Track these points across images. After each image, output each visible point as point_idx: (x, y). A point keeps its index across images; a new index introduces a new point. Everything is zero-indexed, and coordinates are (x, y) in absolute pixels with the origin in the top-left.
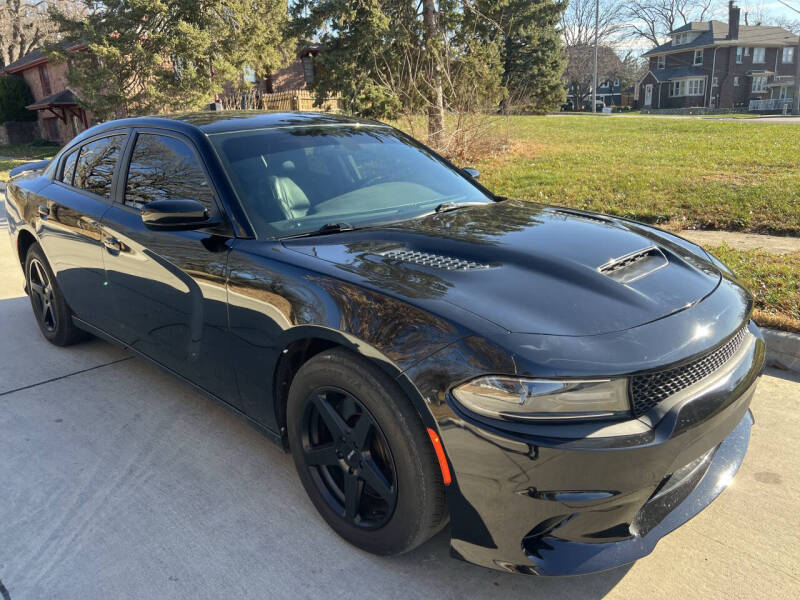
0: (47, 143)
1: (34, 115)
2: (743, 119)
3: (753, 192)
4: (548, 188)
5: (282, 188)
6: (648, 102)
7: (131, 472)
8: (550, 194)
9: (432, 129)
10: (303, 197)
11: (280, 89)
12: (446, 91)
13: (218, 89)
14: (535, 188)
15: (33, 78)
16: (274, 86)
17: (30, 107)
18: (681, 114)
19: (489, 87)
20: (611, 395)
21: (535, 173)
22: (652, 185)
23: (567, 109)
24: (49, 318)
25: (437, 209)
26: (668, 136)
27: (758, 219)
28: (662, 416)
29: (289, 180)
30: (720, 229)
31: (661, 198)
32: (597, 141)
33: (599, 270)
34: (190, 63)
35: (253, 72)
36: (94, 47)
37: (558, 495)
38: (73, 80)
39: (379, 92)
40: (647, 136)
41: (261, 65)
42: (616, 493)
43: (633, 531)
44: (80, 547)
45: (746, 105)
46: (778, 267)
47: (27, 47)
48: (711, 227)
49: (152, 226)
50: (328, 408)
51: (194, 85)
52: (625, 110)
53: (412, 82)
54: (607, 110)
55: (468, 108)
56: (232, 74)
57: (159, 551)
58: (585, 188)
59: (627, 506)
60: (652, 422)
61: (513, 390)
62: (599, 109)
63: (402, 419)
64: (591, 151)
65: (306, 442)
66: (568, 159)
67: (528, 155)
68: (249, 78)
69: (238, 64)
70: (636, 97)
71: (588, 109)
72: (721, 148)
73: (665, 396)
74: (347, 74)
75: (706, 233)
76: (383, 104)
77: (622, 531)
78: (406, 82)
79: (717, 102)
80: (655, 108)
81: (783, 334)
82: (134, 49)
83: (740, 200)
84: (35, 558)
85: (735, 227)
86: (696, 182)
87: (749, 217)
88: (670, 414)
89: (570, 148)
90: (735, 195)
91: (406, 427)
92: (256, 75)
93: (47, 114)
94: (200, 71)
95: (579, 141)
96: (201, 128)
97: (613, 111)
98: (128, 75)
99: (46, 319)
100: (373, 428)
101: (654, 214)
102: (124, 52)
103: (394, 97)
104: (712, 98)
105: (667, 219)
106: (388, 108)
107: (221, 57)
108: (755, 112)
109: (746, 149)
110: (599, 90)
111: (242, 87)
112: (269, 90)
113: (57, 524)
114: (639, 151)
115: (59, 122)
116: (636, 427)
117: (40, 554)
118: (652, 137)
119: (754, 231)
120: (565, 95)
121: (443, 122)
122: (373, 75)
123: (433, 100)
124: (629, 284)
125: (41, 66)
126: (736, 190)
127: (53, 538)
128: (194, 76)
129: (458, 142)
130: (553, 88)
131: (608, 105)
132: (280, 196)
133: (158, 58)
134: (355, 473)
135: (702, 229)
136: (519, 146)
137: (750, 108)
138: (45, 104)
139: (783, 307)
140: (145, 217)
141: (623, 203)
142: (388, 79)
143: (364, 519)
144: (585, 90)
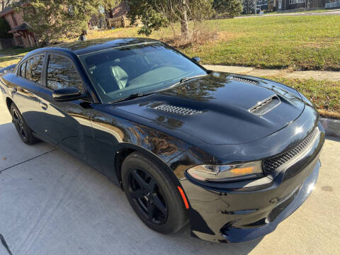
0: (18, 47)
1: (11, 35)
2: (323, 13)
3: (325, 51)
4: (235, 55)
5: (115, 71)
6: (280, 7)
7: (61, 201)
8: (236, 58)
9: (183, 31)
10: (125, 74)
11: (116, 15)
12: (188, 13)
13: (89, 18)
14: (229, 55)
15: (9, 18)
16: (113, 14)
17: (10, 32)
18: (295, 12)
19: (207, 9)
20: (255, 168)
21: (228, 48)
22: (281, 51)
23: (244, 13)
24: (23, 133)
25: (181, 81)
26: (289, 25)
27: (327, 64)
28: (277, 174)
29: (118, 67)
30: (310, 69)
31: (284, 57)
32: (257, 30)
33: (249, 110)
34: (76, 8)
35: (103, 9)
36: (33, 4)
37: (236, 212)
38: (25, 19)
39: (157, 16)
40: (279, 26)
41: (106, 5)
42: (257, 209)
43: (267, 221)
44: (42, 236)
45: (324, 5)
46: (334, 88)
47: (5, 4)
48: (306, 69)
49: (57, 100)
50: (138, 175)
51: (78, 17)
52: (270, 12)
53: (173, 11)
54: (262, 12)
55: (199, 19)
56: (94, 11)
57: (74, 236)
58: (251, 54)
59: (263, 213)
60: (273, 177)
61: (212, 169)
62: (258, 12)
63: (168, 182)
64: (254, 35)
65: (130, 189)
66: (243, 40)
67: (226, 39)
68: (102, 11)
69: (96, 6)
70: (274, 5)
71: (253, 13)
72: (311, 30)
73: (278, 166)
74: (143, 8)
75: (304, 72)
76: (160, 21)
77: (262, 222)
78: (170, 10)
79: (311, 6)
80: (283, 10)
81: (336, 121)
82: (50, 3)
83: (319, 55)
84: (24, 242)
85: (317, 68)
86: (300, 48)
87: (323, 63)
88: (281, 174)
89: (244, 35)
90: (317, 53)
91: (169, 186)
92: (105, 10)
93: (17, 34)
94: (80, 11)
95: (249, 31)
96: (75, 52)
97: (265, 13)
98: (49, 15)
99: (22, 134)
100: (156, 185)
101: (281, 64)
102: (46, 5)
103: (165, 18)
104: (309, 3)
105: (287, 66)
106: (163, 23)
107: (89, 3)
108: (327, 9)
109: (322, 30)
110: (258, 3)
111: (100, 16)
112: (111, 17)
113: (32, 226)
114: (275, 34)
115: (23, 37)
116: (266, 180)
117: (26, 240)
118: (281, 26)
119: (325, 70)
120: (242, 7)
121: (187, 27)
122: (155, 8)
123: (182, 17)
124: (263, 116)
125: (12, 13)
126: (317, 51)
127: (31, 233)
128: (78, 13)
129: (194, 36)
130: (237, 5)
131: (262, 10)
132: (115, 75)
133: (62, 6)
134: (151, 202)
135: (302, 70)
136: (222, 35)
137: (326, 7)
138: (15, 30)
139: (335, 108)
140: (54, 96)
141: (267, 60)
142: (162, 9)
143: (156, 220)
144: (252, 4)
